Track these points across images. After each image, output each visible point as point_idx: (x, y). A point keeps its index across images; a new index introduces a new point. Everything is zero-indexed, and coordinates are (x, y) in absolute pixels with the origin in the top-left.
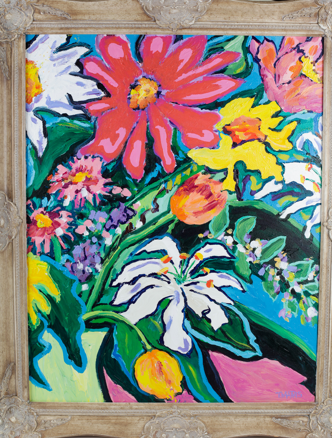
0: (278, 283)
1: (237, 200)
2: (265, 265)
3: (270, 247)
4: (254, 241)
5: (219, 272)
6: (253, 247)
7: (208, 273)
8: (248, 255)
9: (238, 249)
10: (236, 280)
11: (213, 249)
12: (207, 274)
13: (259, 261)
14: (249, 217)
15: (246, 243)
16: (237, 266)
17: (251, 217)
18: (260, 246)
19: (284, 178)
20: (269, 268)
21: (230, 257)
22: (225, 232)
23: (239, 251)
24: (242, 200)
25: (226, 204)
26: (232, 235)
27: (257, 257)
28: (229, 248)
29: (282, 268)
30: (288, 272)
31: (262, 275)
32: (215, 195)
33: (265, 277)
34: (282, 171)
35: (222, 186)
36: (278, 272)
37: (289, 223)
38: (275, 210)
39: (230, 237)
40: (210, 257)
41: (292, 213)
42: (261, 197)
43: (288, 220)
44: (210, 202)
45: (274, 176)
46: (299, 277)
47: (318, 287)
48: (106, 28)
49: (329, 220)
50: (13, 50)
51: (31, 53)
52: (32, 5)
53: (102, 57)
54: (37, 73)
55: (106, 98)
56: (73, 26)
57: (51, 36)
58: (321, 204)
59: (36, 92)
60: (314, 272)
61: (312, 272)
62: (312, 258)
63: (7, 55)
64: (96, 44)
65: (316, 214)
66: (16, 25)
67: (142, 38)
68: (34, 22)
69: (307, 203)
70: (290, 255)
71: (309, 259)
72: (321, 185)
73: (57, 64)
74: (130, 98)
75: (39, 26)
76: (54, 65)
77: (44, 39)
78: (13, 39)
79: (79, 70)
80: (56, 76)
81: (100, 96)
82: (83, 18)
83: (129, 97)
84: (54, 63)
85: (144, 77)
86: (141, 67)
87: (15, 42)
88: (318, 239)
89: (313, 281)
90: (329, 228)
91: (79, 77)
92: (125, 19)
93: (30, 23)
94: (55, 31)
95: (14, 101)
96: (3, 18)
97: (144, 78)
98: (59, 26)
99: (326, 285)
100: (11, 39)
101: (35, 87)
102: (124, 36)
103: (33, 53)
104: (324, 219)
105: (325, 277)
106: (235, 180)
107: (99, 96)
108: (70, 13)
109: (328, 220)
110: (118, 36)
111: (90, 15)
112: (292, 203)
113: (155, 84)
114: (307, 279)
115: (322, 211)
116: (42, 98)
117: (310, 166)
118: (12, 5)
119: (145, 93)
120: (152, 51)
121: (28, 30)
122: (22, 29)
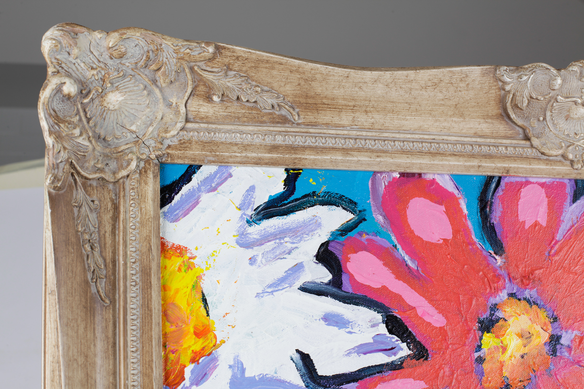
48: (403, 152)
50: (122, 209)
51: (176, 220)
52: (192, 69)
53: (393, 238)
54: (196, 286)
55: (414, 361)
56: (310, 142)
57: (237, 171)
59: (197, 347)
63: (100, 223)
64: (374, 199)
66: (133, 128)
67: (493, 186)
68: (189, 125)
73: (259, 259)
74: (480, 360)
75: (205, 136)
76: (252, 260)
77: (216, 181)
78: (124, 173)
79: (330, 277)
80: (258, 295)
81: (398, 356)
82: (336, 120)
83: (480, 357)
84: (250, 253)
85: (511, 295)
86: (500, 267)
87: (127, 182)
91: (329, 299)
92: (449, 129)
93: (179, 125)
94: (254, 155)
95: (126, 379)
96: (97, 102)
97: (514, 300)
98: (269, 140)
100: (114, 173)
101: (192, 330)
102: (447, 177)
103: (183, 221)
107: (393, 358)
108: (300, 105)
110: (429, 177)
111: (357, 114)
113: (543, 315)
116: (215, 367)
118: (128, 63)
119: (520, 341)
120: (524, 222)
121: (169, 147)
122: (152, 143)
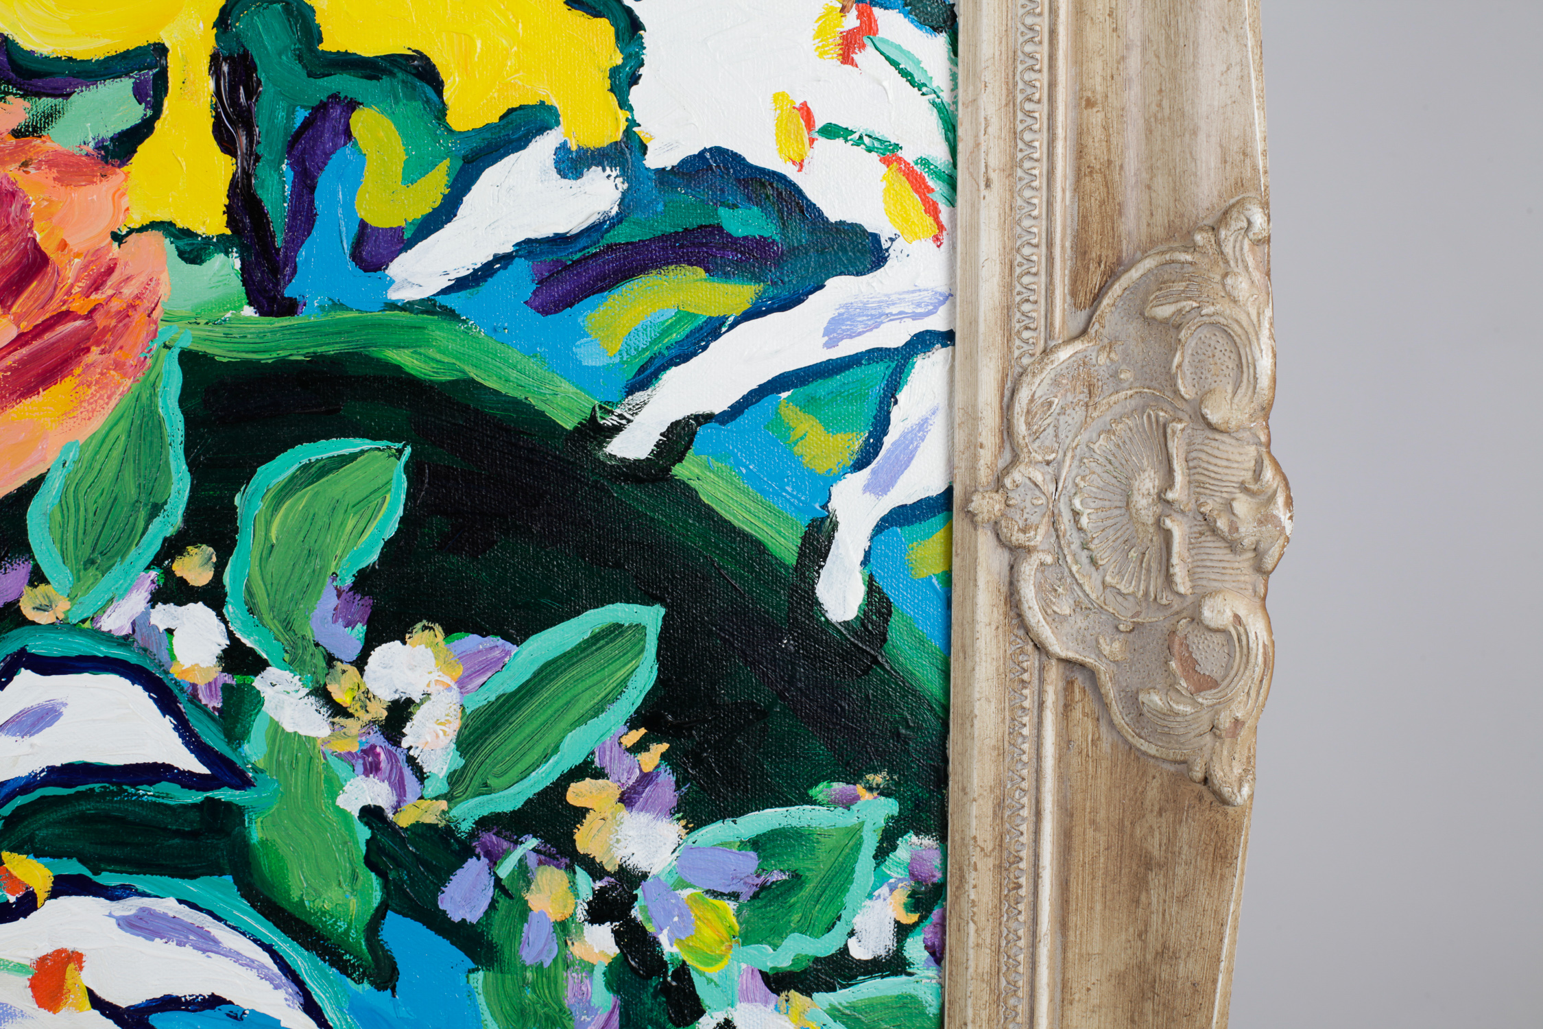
0: (599, 978)
1: (249, 311)
2: (490, 838)
3: (528, 690)
4: (397, 644)
5: (128, 890)
6: (386, 694)
7: (41, 895)
8: (348, 757)
9: (268, 708)
10: (265, 958)
11: (65, 705)
12: (27, 904)
13: (443, 805)
14: (346, 451)
15: (330, 660)
16: (263, 843)
17: (363, 452)
18: (449, 688)
19: (633, 123)
20: (522, 863)
21: (203, 770)
22: (153, 574)
23: (276, 727)
24: (290, 308)
25: (156, 345)
26: (213, 596)
27: (421, 775)
28: (194, 698)
29: (631, 863)
30: (685, 893)
31: (473, 916)
32: (70, 269)
33: (496, 933)
34: (618, 59)
35: (120, 194)
36: (600, 895)
37: (688, 495)
38: (566, 387)
39: (199, 612)
40: (51, 769)
41: (708, 418)
42: (445, 283)
43: (679, 471)
44: (25, 326)
45: (552, 101)
46: (774, 935)
47: (933, 1010)
49: (1017, 475)
58: (948, 338)
60: (901, 895)
61: (885, 890)
62: (878, 779)
65: (914, 420)
69: (834, 331)
70: (698, 761)
71: (860, 789)
72: (952, 183)
88: (931, 631)
89: (894, 964)
90: (1018, 538)
99: (998, 999)
104: (973, 468)
105: (987, 935)
106: (226, 143)
109: (1007, 470)
112: (711, 330)
114: (845, 950)
115: (959, 399)
117: (852, 21)
